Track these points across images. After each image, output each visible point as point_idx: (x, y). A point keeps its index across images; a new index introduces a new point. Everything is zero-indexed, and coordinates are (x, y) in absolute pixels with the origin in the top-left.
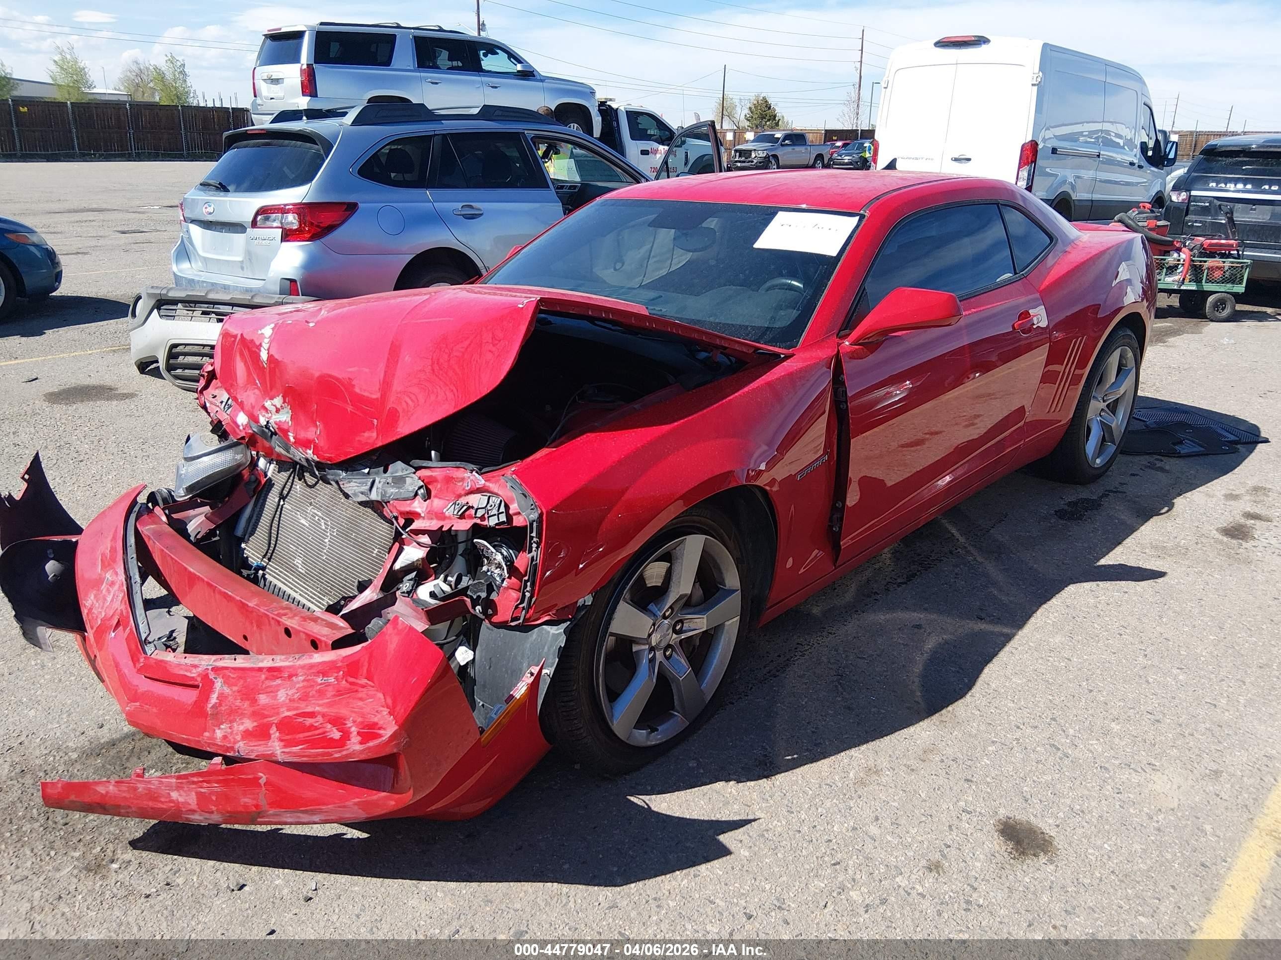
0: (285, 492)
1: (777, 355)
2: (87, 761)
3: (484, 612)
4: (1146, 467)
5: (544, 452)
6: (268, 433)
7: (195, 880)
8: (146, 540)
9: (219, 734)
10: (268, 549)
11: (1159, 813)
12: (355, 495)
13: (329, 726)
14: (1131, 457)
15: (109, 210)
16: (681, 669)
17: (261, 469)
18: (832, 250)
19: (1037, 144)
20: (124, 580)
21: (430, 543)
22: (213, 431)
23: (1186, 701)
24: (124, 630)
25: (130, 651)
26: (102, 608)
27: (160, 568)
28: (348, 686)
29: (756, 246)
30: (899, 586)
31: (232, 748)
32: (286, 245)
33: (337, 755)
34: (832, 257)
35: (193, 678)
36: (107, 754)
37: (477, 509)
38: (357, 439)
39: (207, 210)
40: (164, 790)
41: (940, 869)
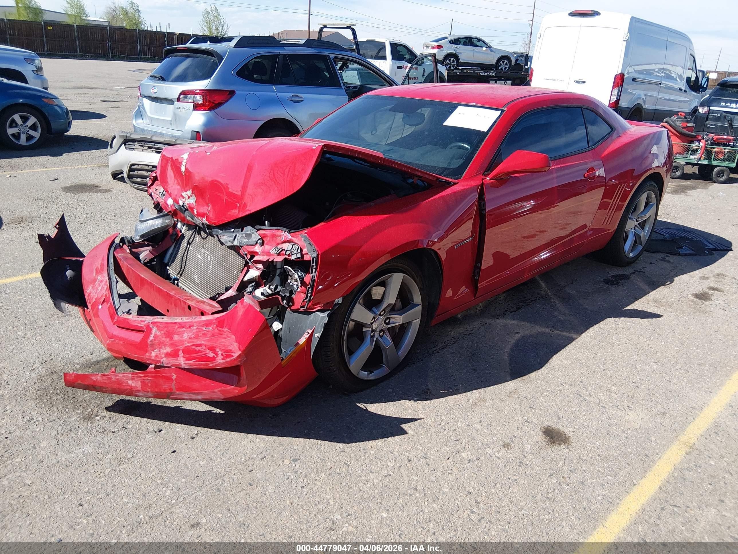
0: (190, 241)
1: (449, 183)
2: (85, 370)
3: (288, 304)
4: (660, 259)
5: (322, 224)
6: (184, 209)
7: (137, 426)
8: (119, 261)
9: (153, 354)
10: (181, 270)
11: (629, 430)
12: (226, 242)
13: (208, 351)
14: (653, 254)
15: (96, 88)
16: (388, 341)
17: (179, 229)
18: (485, 128)
19: (624, 75)
20: (108, 280)
21: (263, 268)
22: (155, 208)
23: (655, 378)
24: (107, 304)
25: (110, 313)
26: (96, 293)
27: (126, 275)
28: (218, 332)
29: (445, 124)
30: (511, 313)
31: (160, 361)
32: (195, 112)
33: (211, 365)
34: (484, 132)
35: (142, 327)
36: (94, 367)
37: (286, 251)
38: (229, 213)
39: (153, 91)
40: (125, 380)
41: (509, 447)
